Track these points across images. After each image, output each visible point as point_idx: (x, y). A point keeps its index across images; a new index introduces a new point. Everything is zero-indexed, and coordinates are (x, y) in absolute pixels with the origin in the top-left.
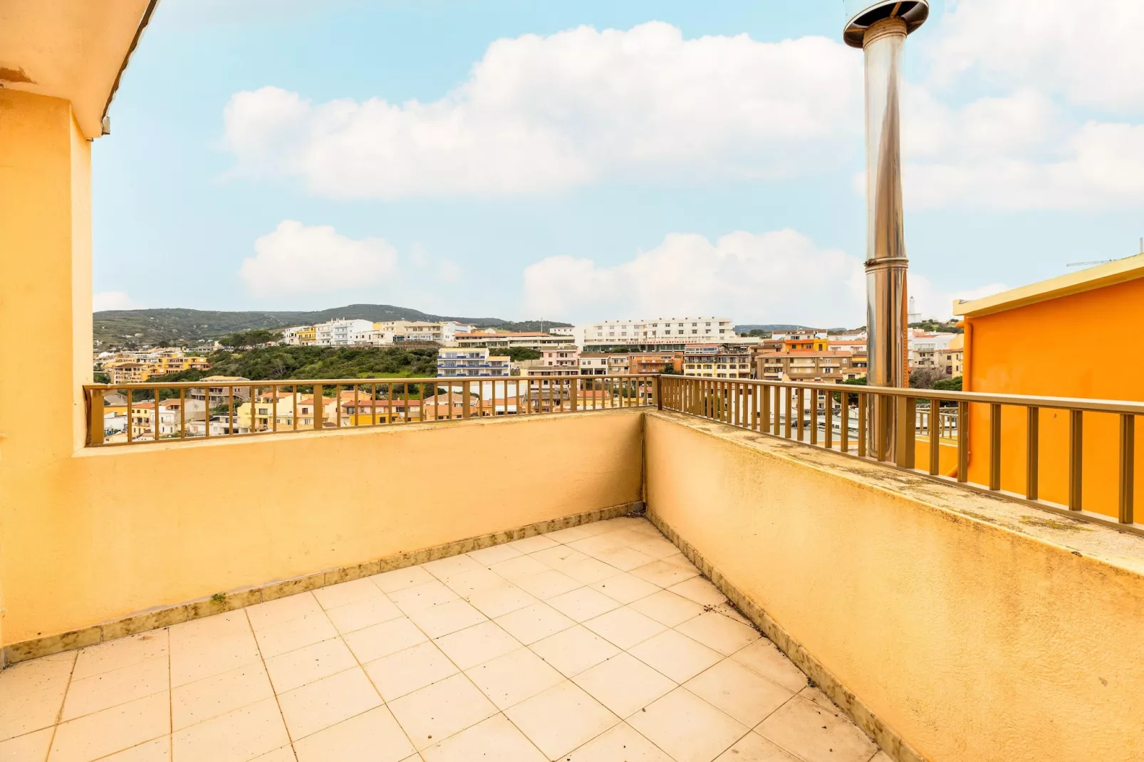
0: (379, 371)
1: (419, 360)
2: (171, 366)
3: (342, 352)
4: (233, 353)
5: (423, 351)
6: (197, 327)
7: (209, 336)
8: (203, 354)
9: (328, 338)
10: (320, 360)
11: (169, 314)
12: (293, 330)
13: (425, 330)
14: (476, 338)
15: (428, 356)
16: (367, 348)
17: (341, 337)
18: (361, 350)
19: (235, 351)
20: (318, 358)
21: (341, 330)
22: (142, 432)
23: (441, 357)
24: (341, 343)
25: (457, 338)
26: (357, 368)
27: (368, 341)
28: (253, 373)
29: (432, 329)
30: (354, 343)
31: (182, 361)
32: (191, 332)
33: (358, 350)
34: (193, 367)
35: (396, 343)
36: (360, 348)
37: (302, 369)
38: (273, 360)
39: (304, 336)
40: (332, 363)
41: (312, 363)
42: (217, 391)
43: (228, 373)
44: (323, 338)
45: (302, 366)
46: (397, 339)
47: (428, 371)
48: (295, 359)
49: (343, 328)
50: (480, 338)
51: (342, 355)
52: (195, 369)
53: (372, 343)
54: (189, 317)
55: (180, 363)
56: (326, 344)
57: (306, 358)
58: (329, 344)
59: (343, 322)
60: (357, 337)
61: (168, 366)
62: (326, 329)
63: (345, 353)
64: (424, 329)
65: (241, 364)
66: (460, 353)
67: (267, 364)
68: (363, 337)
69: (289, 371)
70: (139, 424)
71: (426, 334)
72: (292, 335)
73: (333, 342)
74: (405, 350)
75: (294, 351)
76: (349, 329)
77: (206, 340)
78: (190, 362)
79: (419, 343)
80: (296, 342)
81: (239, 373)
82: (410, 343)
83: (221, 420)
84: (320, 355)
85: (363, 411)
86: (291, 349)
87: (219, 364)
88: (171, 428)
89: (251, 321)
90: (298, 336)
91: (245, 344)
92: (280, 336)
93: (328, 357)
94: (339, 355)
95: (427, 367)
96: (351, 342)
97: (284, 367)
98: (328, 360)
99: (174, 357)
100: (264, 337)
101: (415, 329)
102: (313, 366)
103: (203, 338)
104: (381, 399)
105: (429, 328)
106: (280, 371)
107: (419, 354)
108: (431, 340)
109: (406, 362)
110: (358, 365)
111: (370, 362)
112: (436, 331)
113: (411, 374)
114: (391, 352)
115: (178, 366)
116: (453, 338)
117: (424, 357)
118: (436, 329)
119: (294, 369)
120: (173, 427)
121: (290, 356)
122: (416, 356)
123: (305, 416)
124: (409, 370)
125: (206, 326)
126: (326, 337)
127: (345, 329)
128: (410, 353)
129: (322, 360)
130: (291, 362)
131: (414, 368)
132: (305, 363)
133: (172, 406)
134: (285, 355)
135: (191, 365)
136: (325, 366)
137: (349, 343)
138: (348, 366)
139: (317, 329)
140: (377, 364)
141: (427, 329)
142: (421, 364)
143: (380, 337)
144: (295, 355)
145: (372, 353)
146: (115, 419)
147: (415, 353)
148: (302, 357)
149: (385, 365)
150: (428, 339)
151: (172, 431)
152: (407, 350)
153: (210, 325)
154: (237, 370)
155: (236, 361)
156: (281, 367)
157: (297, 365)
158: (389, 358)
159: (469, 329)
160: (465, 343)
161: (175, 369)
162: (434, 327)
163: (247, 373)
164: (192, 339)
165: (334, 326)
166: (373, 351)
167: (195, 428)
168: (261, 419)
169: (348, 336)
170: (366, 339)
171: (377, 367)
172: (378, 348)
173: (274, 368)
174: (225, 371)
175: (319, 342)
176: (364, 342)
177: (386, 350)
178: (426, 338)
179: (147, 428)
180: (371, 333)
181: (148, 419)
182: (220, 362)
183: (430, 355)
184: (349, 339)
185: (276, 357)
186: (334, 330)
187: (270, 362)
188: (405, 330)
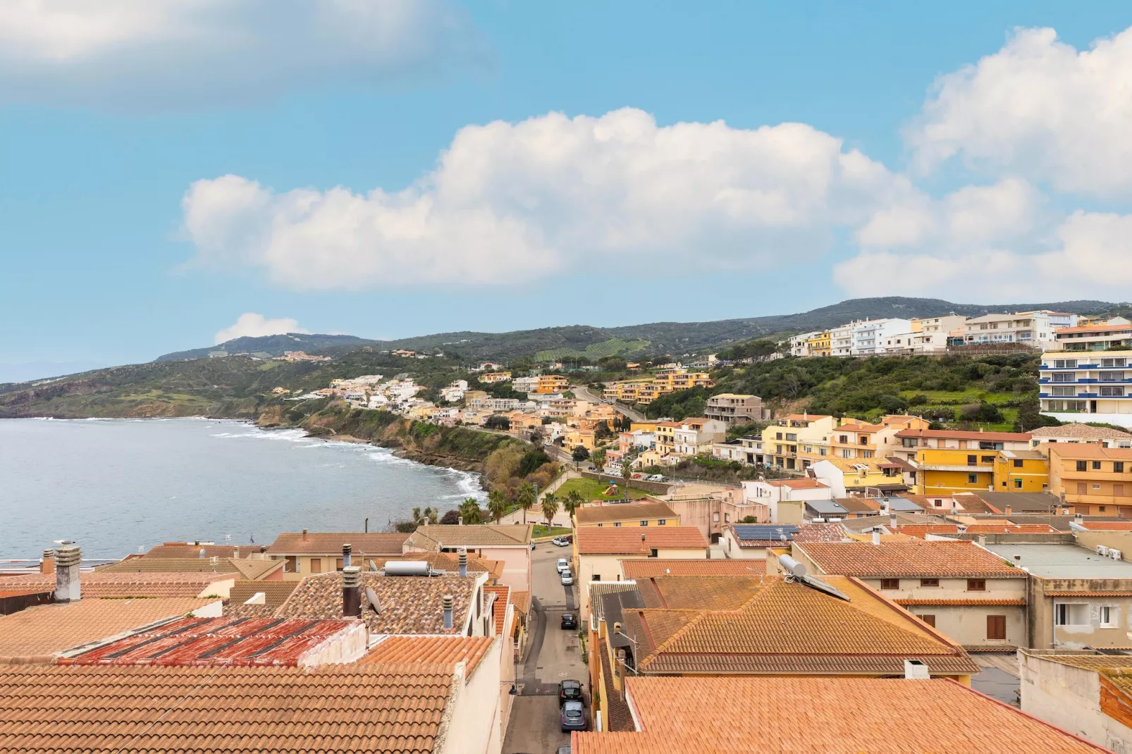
0: (932, 389)
1: (998, 372)
2: (677, 383)
3: (873, 364)
4: (734, 367)
5: (1003, 358)
6: (680, 341)
7: (692, 350)
8: (703, 369)
9: (848, 345)
10: (841, 374)
11: (654, 329)
12: (801, 338)
13: (1002, 328)
14: (1097, 334)
15: (1013, 366)
16: (908, 358)
17: (865, 343)
18: (900, 360)
19: (736, 366)
20: (839, 372)
21: (865, 335)
22: (668, 451)
23: (1046, 367)
24: (866, 352)
25: (1059, 336)
26: (897, 385)
27: (907, 347)
28: (763, 390)
29: (1014, 325)
30: (884, 351)
31: (687, 377)
32: (675, 347)
33: (896, 360)
34: (698, 383)
35: (953, 349)
36: (898, 358)
37: (820, 386)
38: (785, 375)
39: (814, 345)
40: (860, 379)
41: (833, 378)
42: (730, 410)
43: (734, 390)
44: (842, 346)
45: (819, 382)
46: (953, 342)
47: (1017, 390)
48: (811, 373)
49: (869, 332)
50: (1107, 333)
51: (873, 367)
52: (700, 386)
53: (912, 350)
54: (671, 330)
55: (685, 380)
56: (844, 353)
57: (825, 373)
58: (848, 353)
59: (868, 324)
60: (889, 343)
61: (674, 383)
62: (844, 335)
63: (877, 365)
64: (1000, 326)
65: (748, 381)
66: (1082, 359)
67: (777, 381)
68: (899, 342)
69: (804, 388)
70: (665, 443)
71: (1004, 332)
72: (799, 344)
73: (855, 351)
74: (970, 358)
75: (808, 363)
76: (877, 333)
77: (691, 355)
78: (695, 379)
79: (993, 346)
80: (805, 352)
81: (747, 390)
82: (976, 347)
83: (743, 445)
84: (841, 368)
85: (925, 445)
86: (803, 361)
87: (723, 380)
88: (694, 449)
89: (730, 331)
90: (806, 345)
91: (746, 357)
92: (787, 346)
93: (853, 370)
94: (869, 367)
95: (1014, 382)
96: (880, 350)
97: (799, 383)
98: (855, 374)
99: (678, 374)
100: (768, 348)
101: (983, 326)
102: (834, 382)
103: (687, 352)
104: (944, 429)
105: (1010, 323)
106: (794, 388)
107: (998, 363)
108: (1014, 340)
109: (975, 375)
110: (898, 380)
111: (917, 376)
112: (1022, 328)
113: (987, 393)
114: (947, 362)
115: (683, 383)
116: (1052, 337)
117: (1008, 367)
118: (1022, 324)
119: (811, 386)
120: (696, 448)
121: (805, 370)
122: (993, 367)
123: (844, 445)
124: (980, 388)
125: (687, 339)
126: (844, 345)
127: (871, 333)
128: (980, 362)
129: (845, 375)
130: (807, 377)
131: (991, 384)
132: (824, 378)
133: (693, 425)
134: (799, 369)
135: (696, 382)
136: (851, 381)
137: (877, 351)
138: (883, 382)
139: (832, 336)
140: (927, 379)
141: (1006, 325)
142: (1002, 377)
143: (925, 341)
144: (810, 369)
145: (917, 363)
146: (644, 436)
147: (990, 363)
148: (819, 371)
149: (940, 381)
150: (1008, 341)
151: (694, 453)
152: (974, 358)
153: (690, 338)
154: (745, 388)
155: (740, 377)
156: (795, 384)
157: (814, 380)
158: (946, 370)
159: (1074, 321)
160: (1075, 344)
161: (681, 387)
162: (1018, 321)
163: (756, 391)
164: (677, 354)
165: (856, 329)
166: (919, 361)
167: (718, 451)
168: (788, 445)
169: (877, 342)
170: (904, 344)
171: (929, 383)
172: (926, 357)
173: (788, 385)
174: (731, 388)
175: (836, 351)
176: (901, 349)
177: (939, 359)
178: (1003, 339)
179: (672, 447)
180: (911, 337)
181: (672, 438)
182: (723, 379)
183: (1016, 364)
184: (877, 345)
185: (790, 371)
186: (856, 335)
187: (782, 378)
188: (967, 328)
